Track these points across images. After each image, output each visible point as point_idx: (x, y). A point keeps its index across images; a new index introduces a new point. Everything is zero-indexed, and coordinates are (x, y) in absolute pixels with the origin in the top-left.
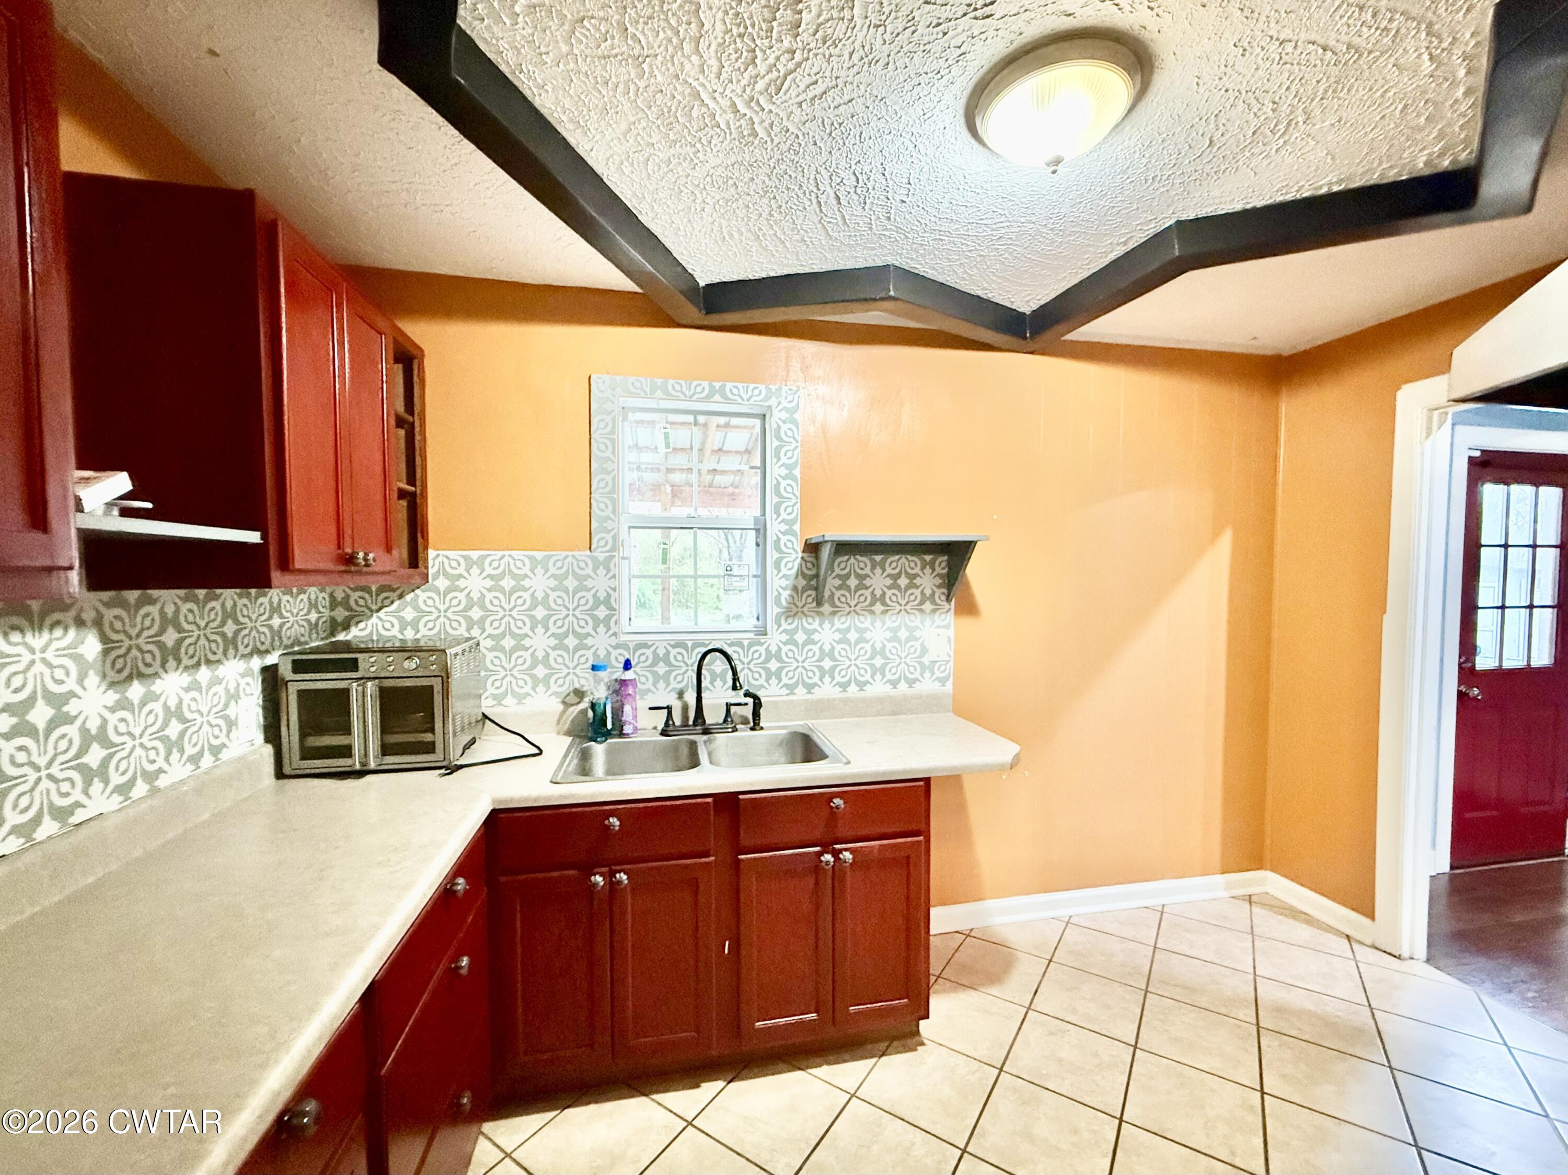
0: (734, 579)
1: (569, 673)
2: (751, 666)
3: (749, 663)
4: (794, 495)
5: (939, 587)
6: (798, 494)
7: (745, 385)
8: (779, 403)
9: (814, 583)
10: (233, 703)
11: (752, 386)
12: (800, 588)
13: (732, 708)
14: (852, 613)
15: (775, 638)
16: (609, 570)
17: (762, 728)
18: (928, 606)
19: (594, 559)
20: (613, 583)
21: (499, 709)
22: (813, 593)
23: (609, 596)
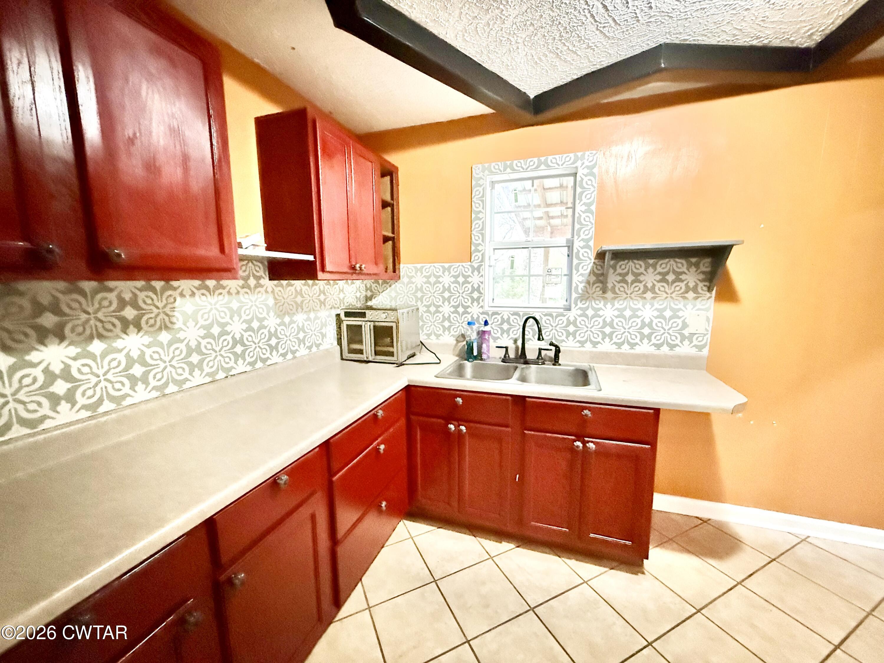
0: (553, 277)
1: (459, 326)
2: (557, 328)
3: (556, 327)
4: (590, 222)
5: (701, 281)
6: (593, 222)
7: (560, 156)
8: (583, 164)
9: (601, 278)
10: (324, 327)
11: (565, 155)
12: (591, 282)
13: (542, 351)
14: (629, 298)
15: (574, 313)
16: (479, 273)
17: (560, 365)
18: (691, 295)
19: (472, 267)
20: (481, 279)
21: (429, 341)
22: (600, 285)
23: (479, 286)
